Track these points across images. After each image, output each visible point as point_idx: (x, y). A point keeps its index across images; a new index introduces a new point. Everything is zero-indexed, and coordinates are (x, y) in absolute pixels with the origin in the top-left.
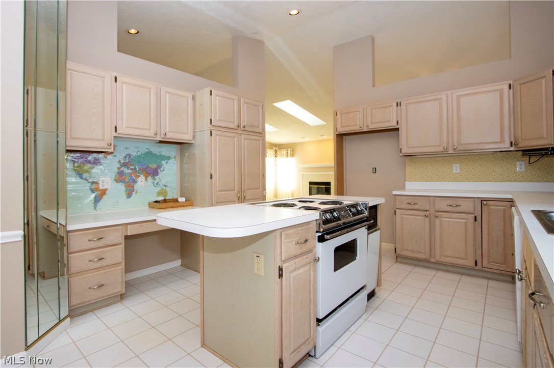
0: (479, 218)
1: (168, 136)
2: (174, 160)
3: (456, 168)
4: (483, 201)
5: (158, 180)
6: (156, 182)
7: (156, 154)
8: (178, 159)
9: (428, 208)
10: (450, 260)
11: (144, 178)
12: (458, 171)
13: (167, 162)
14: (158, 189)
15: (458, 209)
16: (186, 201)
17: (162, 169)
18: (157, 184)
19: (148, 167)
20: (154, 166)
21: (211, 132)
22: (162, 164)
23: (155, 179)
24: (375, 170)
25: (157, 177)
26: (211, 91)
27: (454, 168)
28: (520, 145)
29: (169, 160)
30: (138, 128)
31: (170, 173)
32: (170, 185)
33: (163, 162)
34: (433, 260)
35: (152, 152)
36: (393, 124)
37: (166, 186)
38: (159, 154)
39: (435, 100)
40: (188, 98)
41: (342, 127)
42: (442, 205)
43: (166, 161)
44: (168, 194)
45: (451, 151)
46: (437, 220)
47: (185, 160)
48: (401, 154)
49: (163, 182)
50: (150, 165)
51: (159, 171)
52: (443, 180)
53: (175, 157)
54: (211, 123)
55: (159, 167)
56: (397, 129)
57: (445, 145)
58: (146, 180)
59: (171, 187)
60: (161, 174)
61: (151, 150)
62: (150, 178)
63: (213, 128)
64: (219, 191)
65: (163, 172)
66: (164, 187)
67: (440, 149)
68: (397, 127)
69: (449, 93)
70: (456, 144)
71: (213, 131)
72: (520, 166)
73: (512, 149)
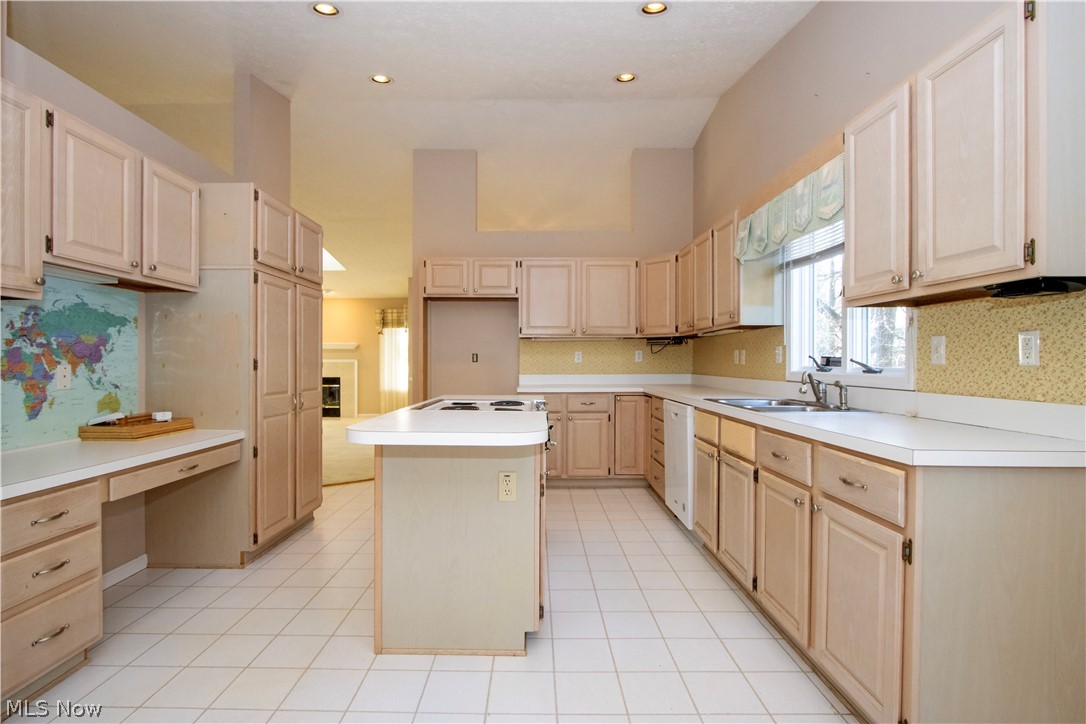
0: (612, 417)
1: (159, 273)
2: (134, 325)
3: (578, 357)
4: (617, 396)
5: (101, 372)
6: (95, 377)
7: (96, 310)
8: (142, 323)
9: (559, 409)
10: (582, 473)
11: (69, 367)
12: (580, 361)
13: (119, 332)
14: (100, 395)
15: (592, 408)
16: (172, 418)
17: (108, 347)
18: (99, 382)
19: (78, 342)
20: (90, 339)
21: (256, 276)
22: (109, 336)
23: (93, 371)
24: (475, 358)
25: (98, 366)
26: (256, 193)
27: (576, 356)
28: (645, 333)
29: (124, 325)
30: (97, 248)
31: (125, 355)
32: (126, 384)
33: (112, 331)
34: (564, 476)
35: (87, 304)
36: (510, 292)
37: (117, 387)
38: (102, 310)
39: (563, 266)
40: (190, 193)
41: (434, 286)
42: (575, 404)
43: (118, 327)
44: (122, 406)
45: (579, 335)
46: (570, 424)
47: (156, 327)
48: (521, 336)
49: (112, 376)
50: (83, 337)
51: (103, 352)
52: (564, 372)
53: (136, 320)
54: (256, 257)
55: (104, 341)
56: (516, 299)
57: (573, 327)
58: (74, 371)
59: (127, 388)
60: (107, 359)
61: (86, 301)
62: (82, 369)
63: (259, 267)
64: (267, 394)
65: (111, 354)
66: (113, 390)
67: (568, 331)
68: (516, 296)
69: (579, 259)
70: (585, 327)
71: (259, 273)
72: (639, 356)
73: (638, 336)
